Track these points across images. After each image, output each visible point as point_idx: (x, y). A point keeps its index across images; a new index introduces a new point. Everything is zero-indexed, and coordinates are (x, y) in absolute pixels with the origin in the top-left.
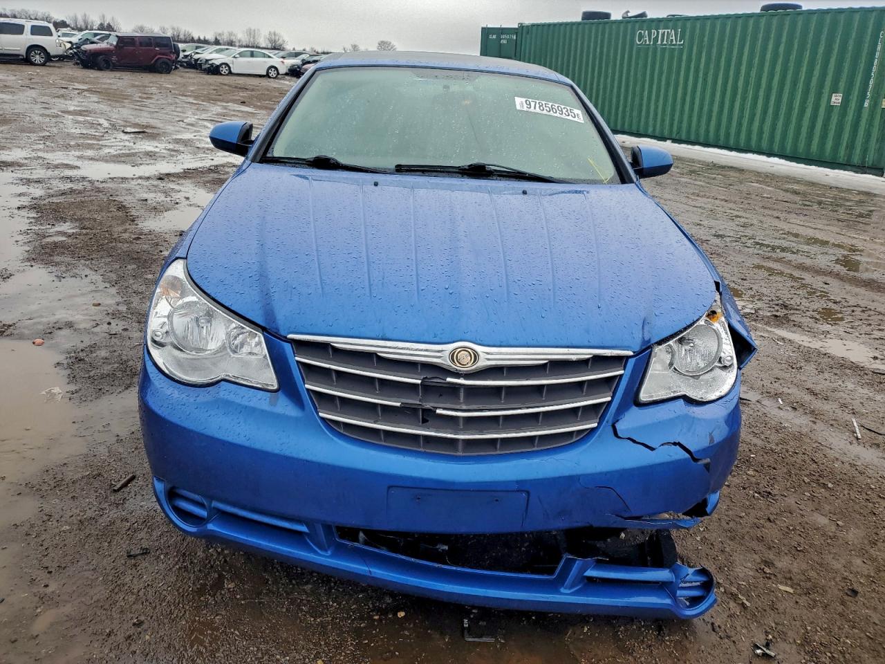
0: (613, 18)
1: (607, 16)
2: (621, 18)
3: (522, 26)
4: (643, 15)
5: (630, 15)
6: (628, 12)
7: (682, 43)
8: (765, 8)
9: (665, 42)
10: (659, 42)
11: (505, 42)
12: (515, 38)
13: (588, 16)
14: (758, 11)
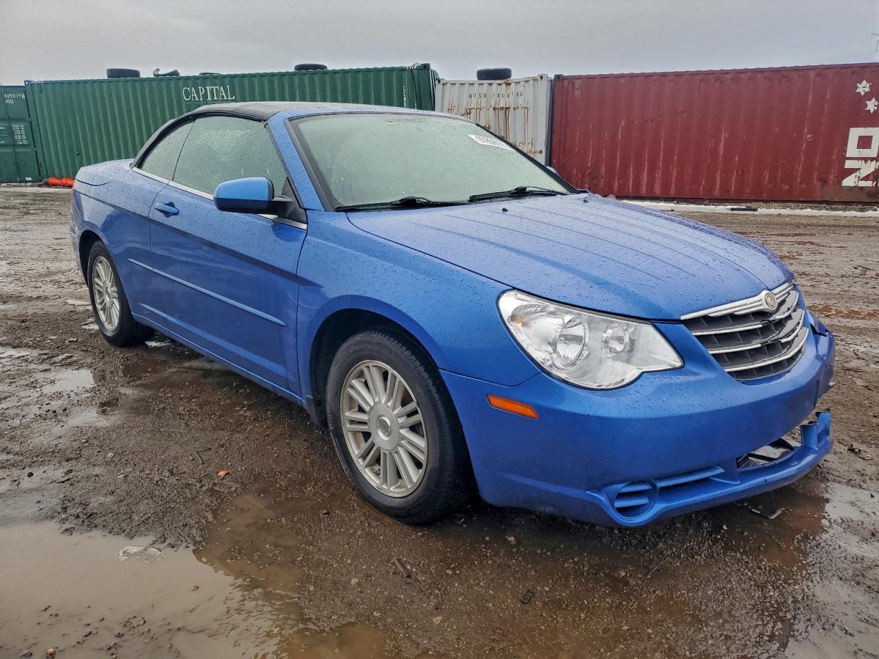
0: (143, 76)
1: (136, 73)
2: (153, 76)
3: (30, 84)
4: (175, 73)
5: (160, 73)
6: (159, 70)
7: (234, 98)
8: (299, 68)
9: (215, 98)
10: (209, 99)
11: (12, 102)
12: (23, 97)
13: (114, 73)
14: (292, 70)
